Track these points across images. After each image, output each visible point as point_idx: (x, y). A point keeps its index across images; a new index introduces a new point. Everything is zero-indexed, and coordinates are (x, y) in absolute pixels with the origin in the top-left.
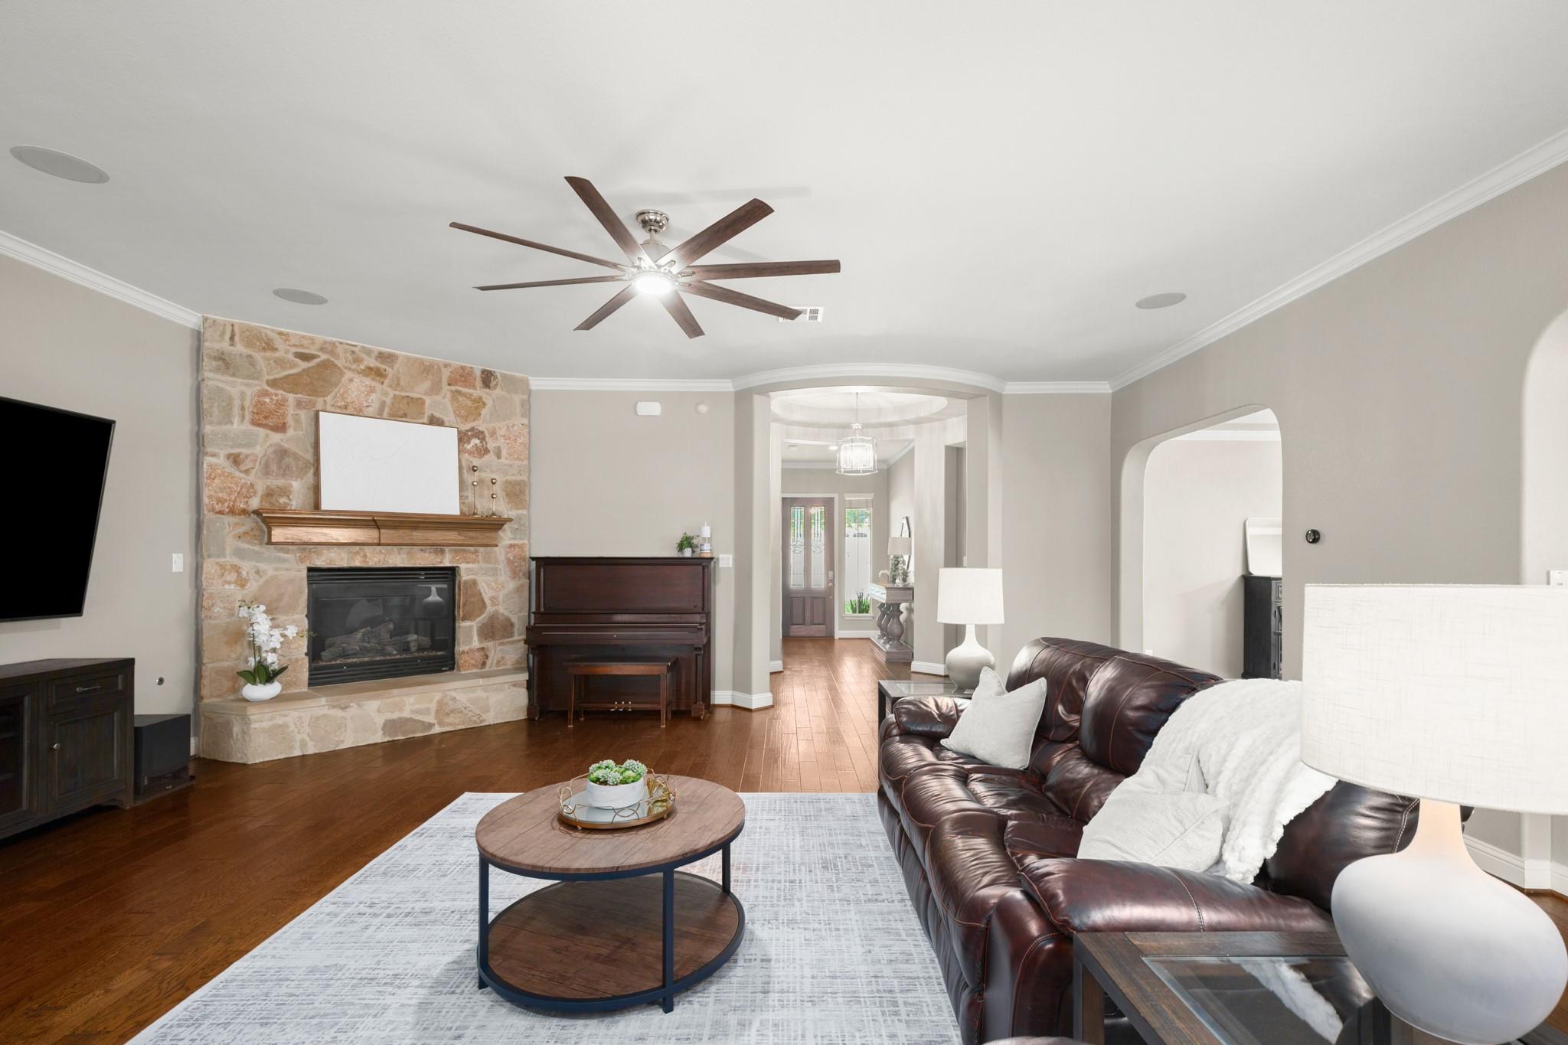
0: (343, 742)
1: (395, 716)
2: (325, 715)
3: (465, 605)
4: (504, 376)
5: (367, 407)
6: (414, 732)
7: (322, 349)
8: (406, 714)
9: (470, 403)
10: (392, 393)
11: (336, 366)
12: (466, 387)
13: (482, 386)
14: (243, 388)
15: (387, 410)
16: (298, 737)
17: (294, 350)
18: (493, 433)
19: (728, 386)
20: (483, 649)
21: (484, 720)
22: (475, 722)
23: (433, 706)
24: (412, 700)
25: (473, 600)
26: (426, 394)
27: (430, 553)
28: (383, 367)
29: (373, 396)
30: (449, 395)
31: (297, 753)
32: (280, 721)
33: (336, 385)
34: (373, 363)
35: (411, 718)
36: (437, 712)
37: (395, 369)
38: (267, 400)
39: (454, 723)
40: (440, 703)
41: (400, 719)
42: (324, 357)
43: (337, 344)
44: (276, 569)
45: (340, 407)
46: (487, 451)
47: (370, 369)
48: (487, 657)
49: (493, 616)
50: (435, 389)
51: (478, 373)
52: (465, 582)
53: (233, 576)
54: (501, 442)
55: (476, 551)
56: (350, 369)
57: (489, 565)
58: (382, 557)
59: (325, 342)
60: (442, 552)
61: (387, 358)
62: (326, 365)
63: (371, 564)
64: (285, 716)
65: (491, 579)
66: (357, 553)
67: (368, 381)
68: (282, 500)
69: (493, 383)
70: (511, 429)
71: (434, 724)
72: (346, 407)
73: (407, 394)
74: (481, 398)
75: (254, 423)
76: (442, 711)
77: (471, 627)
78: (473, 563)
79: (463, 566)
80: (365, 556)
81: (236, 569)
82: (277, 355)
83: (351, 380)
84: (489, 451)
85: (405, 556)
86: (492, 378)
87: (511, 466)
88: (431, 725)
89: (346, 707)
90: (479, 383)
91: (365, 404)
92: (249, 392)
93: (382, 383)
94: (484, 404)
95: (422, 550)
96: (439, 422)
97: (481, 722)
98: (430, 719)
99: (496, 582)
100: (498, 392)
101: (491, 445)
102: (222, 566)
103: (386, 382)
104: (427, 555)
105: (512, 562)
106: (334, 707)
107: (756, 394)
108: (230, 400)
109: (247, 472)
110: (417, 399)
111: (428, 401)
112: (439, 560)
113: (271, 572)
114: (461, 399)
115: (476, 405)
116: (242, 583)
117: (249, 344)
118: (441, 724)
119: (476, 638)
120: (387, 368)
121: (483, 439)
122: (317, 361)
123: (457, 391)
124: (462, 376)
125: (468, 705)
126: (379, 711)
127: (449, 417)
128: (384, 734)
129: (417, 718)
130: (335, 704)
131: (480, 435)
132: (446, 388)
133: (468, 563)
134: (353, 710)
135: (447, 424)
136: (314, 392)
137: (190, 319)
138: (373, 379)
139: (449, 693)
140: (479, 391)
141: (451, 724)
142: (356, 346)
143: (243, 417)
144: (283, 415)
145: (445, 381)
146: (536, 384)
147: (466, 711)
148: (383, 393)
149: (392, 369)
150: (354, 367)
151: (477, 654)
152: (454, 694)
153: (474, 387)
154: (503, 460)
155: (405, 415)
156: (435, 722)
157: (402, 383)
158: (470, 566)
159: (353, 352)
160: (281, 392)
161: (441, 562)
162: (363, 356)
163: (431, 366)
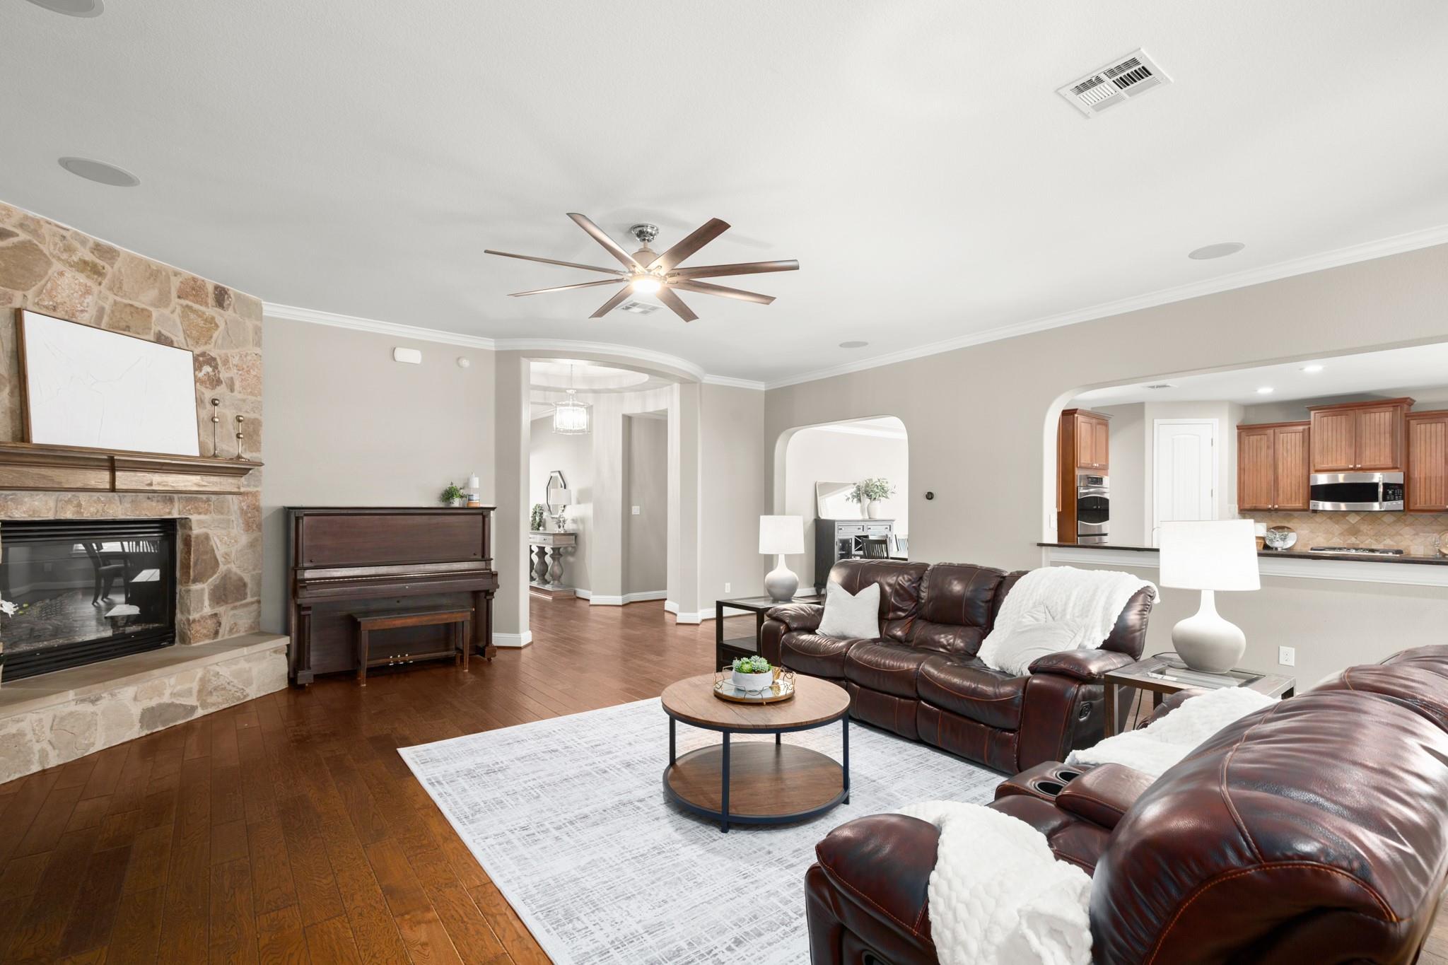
0: (93, 744)
1: (153, 703)
2: (71, 714)
3: (196, 564)
4: (238, 297)
5: (82, 311)
6: (176, 720)
7: (21, 226)
8: (166, 699)
9: (201, 323)
10: (112, 297)
11: (41, 252)
12: (197, 302)
13: (214, 304)
15: (105, 319)
16: (37, 747)
18: (226, 362)
19: (490, 345)
20: (216, 615)
21: (248, 695)
22: (239, 699)
23: (195, 686)
24: (173, 681)
25: (205, 557)
26: (152, 304)
27: (158, 501)
28: (100, 263)
29: (89, 299)
30: (179, 310)
31: (35, 768)
33: (41, 277)
34: (88, 255)
35: (173, 703)
36: (200, 691)
37: (116, 266)
39: (218, 703)
40: (203, 681)
41: (160, 706)
42: (23, 236)
43: (42, 223)
45: (47, 307)
46: (219, 382)
47: (85, 263)
48: (219, 624)
49: (225, 575)
50: (163, 300)
51: (210, 289)
52: (197, 537)
54: (233, 373)
55: (208, 500)
56: (59, 259)
57: (222, 517)
58: (100, 507)
59: (26, 217)
60: (171, 500)
61: (107, 253)
62: (26, 247)
63: (87, 515)
64: (18, 721)
65: (224, 532)
66: (69, 501)
67: (82, 278)
69: (227, 303)
70: (245, 359)
71: (197, 707)
72: (55, 309)
73: (131, 302)
74: (213, 318)
76: (203, 691)
77: (203, 590)
78: (205, 514)
79: (194, 518)
80: (79, 505)
83: (61, 274)
84: (222, 382)
85: (129, 505)
86: (226, 296)
87: (244, 401)
88: (193, 709)
89: (97, 700)
90: (211, 300)
91: (79, 308)
93: (100, 284)
94: (217, 326)
95: (149, 498)
96: (168, 342)
97: (245, 697)
98: (192, 701)
99: (228, 535)
100: (229, 313)
101: (224, 375)
103: (105, 282)
104: (154, 504)
105: (246, 513)
106: (83, 701)
107: (524, 357)
110: (143, 310)
111: (154, 313)
112: (168, 511)
114: (192, 316)
115: (208, 325)
118: (204, 705)
119: (207, 603)
120: (107, 266)
121: (215, 368)
122: (14, 241)
123: (187, 306)
124: (192, 290)
125: (231, 679)
126: (135, 699)
127: (179, 338)
128: (141, 727)
129: (178, 702)
130: (85, 696)
131: (211, 361)
132: (175, 300)
133: (200, 513)
134: (105, 703)
135: (176, 345)
138: (88, 277)
139: (212, 668)
140: (211, 311)
141: (214, 704)
142: (68, 230)
145: (174, 294)
146: (270, 309)
147: (229, 687)
148: (100, 297)
149: (112, 267)
150: (64, 256)
151: (209, 622)
152: (217, 669)
153: (207, 305)
154: (236, 393)
155: (128, 328)
156: (197, 704)
157: (125, 287)
158: (202, 517)
159: (64, 237)
161: (170, 513)
162: (77, 244)
163: (159, 271)
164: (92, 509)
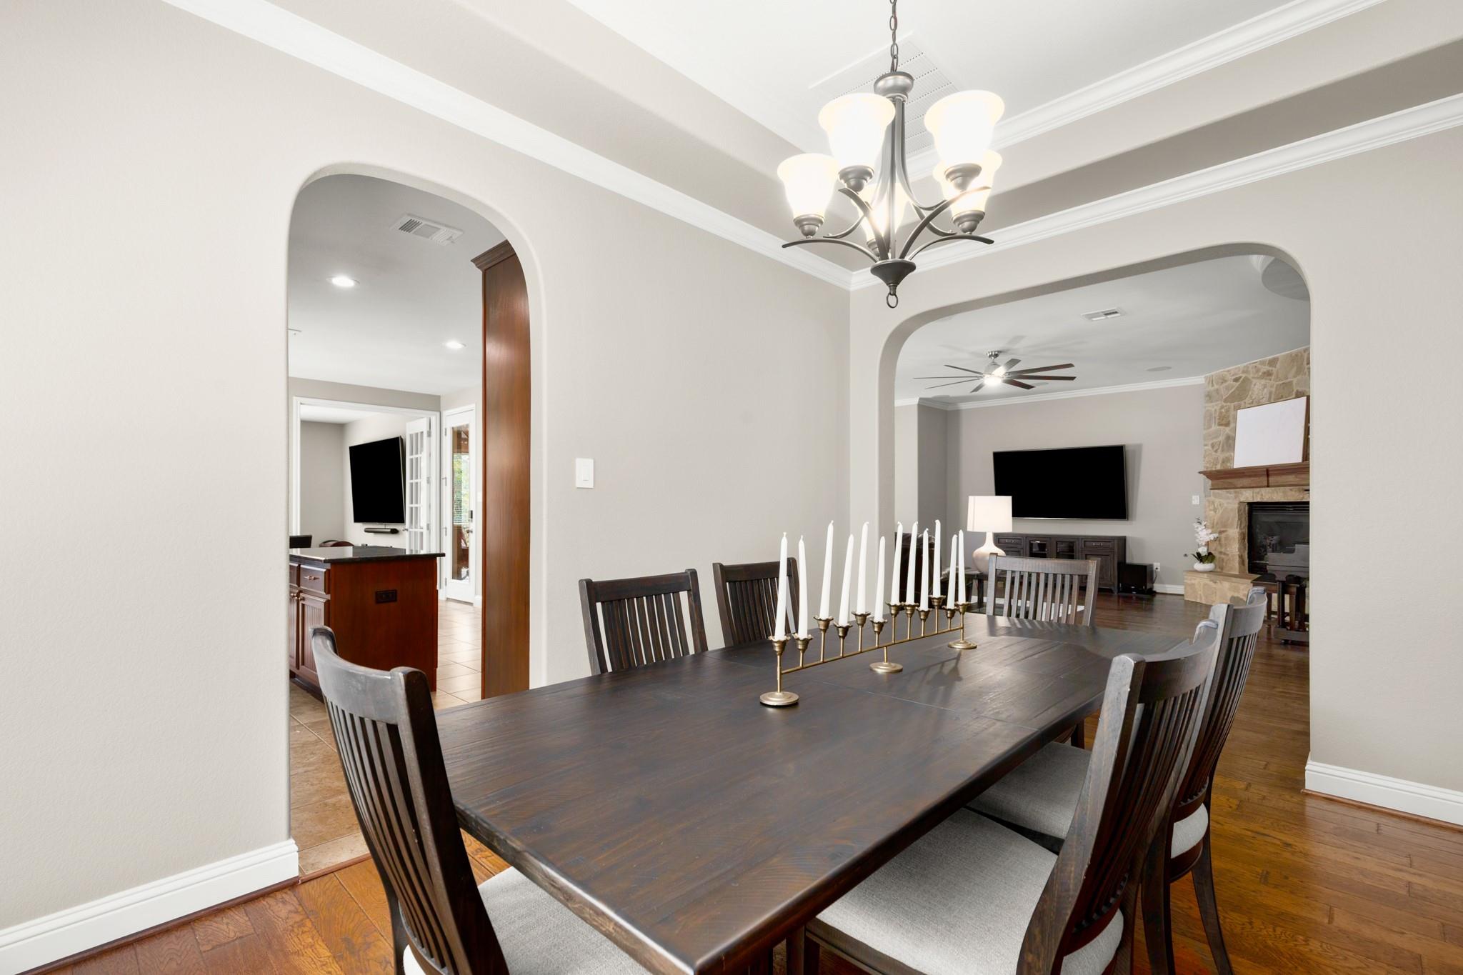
7: (1243, 372)
10: (1275, 384)
14: (1215, 407)
15: (1273, 396)
17: (1233, 378)
26: (1295, 377)
27: (1296, 491)
28: (1271, 368)
29: (1266, 390)
32: (1193, 582)
33: (1249, 390)
34: (1266, 368)
38: (1223, 410)
42: (1244, 376)
43: (1250, 365)
44: (1228, 503)
45: (1250, 404)
47: (1264, 373)
50: (1300, 370)
53: (1212, 507)
56: (1254, 378)
59: (1244, 367)
61: (1273, 362)
62: (1246, 380)
63: (1265, 500)
67: (1263, 382)
68: (1229, 464)
72: (1252, 403)
73: (1283, 382)
75: (1220, 425)
80: (1262, 495)
81: (1213, 503)
82: (1226, 384)
83: (1255, 385)
85: (1281, 494)
91: (1261, 397)
92: (1218, 408)
93: (1271, 380)
95: (1291, 490)
96: (1301, 394)
102: (1209, 502)
103: (1273, 377)
104: (1293, 493)
108: (1211, 415)
109: (1216, 451)
111: (1295, 381)
112: (1301, 497)
113: (1225, 505)
116: (1215, 510)
117: (1217, 384)
120: (1273, 369)
122: (1242, 379)
132: (1305, 367)
136: (1241, 399)
137: (1200, 380)
138: (1266, 379)
143: (1215, 423)
144: (1229, 416)
145: (1305, 362)
148: (1271, 386)
149: (1275, 367)
150: (1256, 375)
155: (1282, 397)
157: (1280, 375)
159: (1256, 366)
160: (1228, 404)
162: (1260, 366)
163: (1297, 355)
164: (1267, 497)
